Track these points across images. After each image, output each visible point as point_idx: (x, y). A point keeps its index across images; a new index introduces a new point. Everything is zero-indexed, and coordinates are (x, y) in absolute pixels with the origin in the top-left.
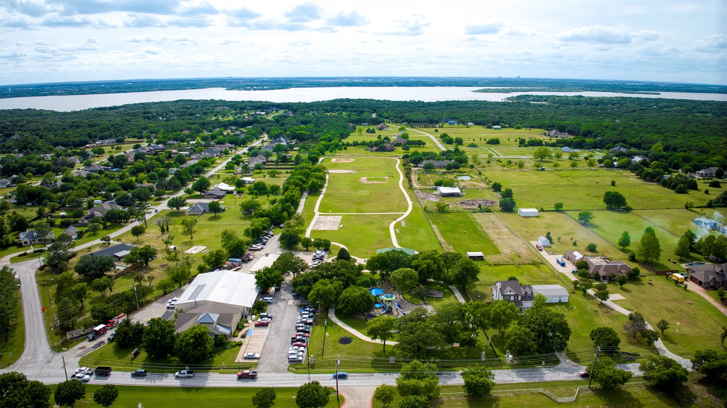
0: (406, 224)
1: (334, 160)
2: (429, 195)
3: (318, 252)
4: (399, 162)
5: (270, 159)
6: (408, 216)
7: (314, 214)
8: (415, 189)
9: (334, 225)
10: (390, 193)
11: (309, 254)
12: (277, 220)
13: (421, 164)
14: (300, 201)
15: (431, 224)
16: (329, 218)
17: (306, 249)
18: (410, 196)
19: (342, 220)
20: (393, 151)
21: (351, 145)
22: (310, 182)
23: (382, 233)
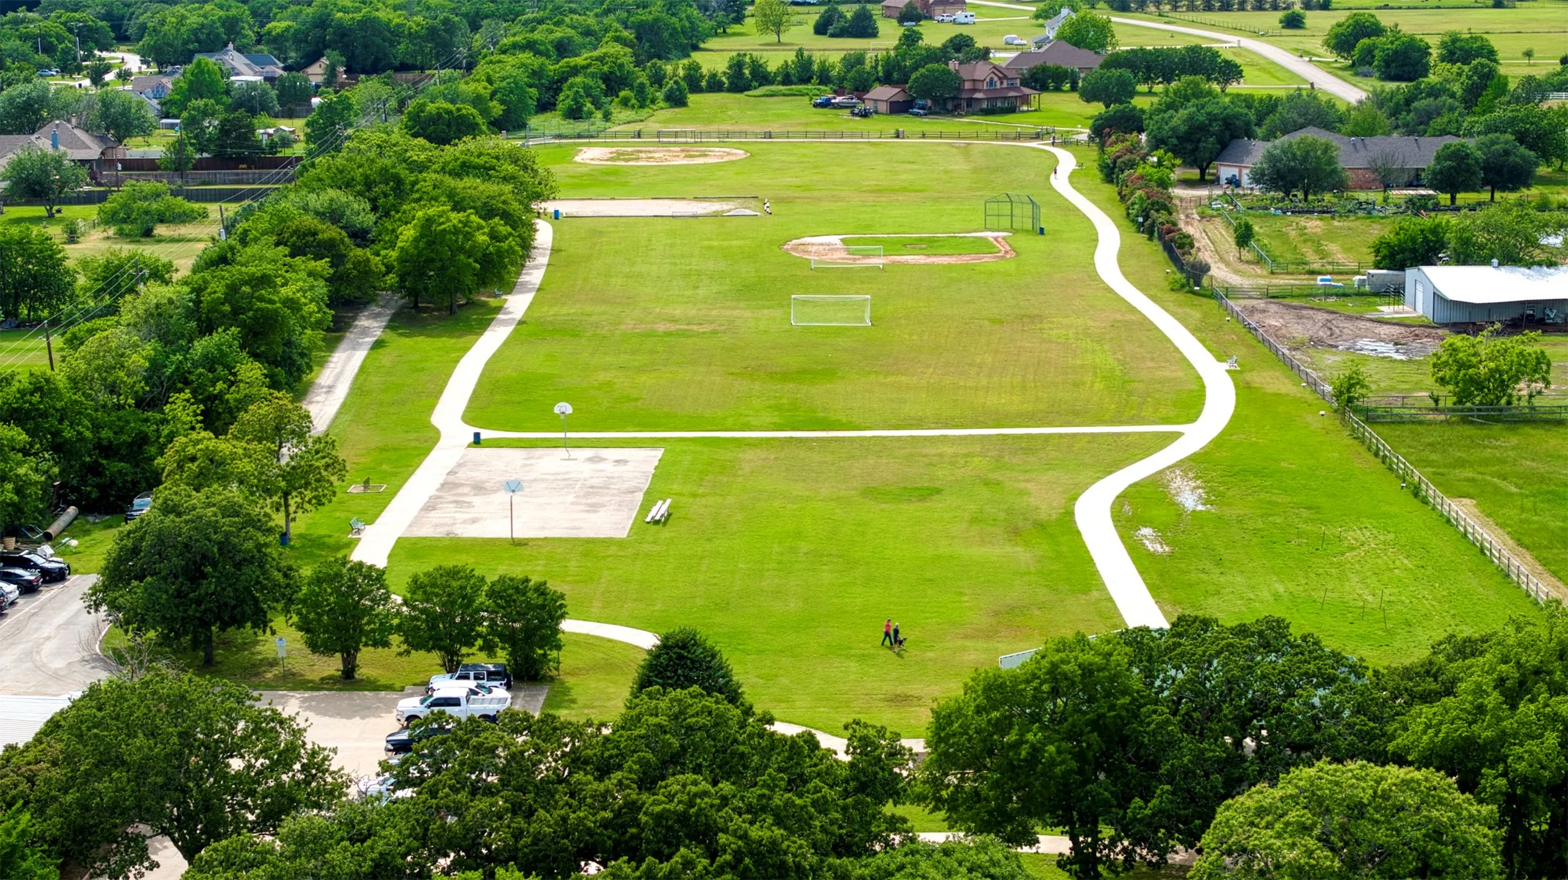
0: (1213, 496)
1: (592, 155)
2: (1348, 327)
3: (446, 686)
4: (1067, 161)
5: (135, 148)
6: (1218, 443)
7: (431, 438)
8: (1230, 292)
9: (594, 508)
10: (1040, 318)
11: (365, 711)
12: (115, 466)
13: (1237, 160)
14: (322, 363)
15: (1431, 491)
16: (551, 462)
17: (333, 665)
18: (1196, 331)
19: (661, 473)
20: (1012, 110)
21: (715, 86)
22: (408, 233)
23: (1021, 554)
